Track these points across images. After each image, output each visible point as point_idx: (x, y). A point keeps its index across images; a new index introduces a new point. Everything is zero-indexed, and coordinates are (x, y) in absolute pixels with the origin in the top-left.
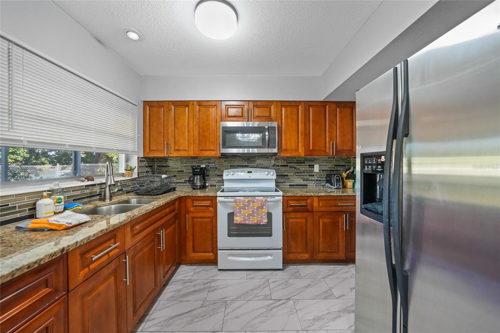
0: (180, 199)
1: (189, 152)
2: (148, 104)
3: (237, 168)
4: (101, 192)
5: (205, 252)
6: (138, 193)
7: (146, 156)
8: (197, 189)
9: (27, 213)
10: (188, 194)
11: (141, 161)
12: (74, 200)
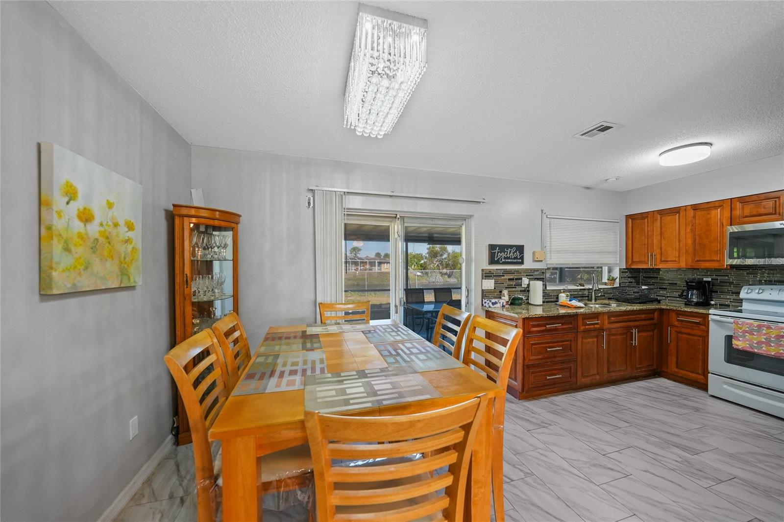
0: (661, 311)
1: (679, 263)
2: (631, 218)
3: (776, 285)
4: (588, 295)
5: (692, 372)
6: (617, 300)
7: (628, 267)
8: (692, 305)
10: (671, 307)
11: (622, 272)
12: (574, 297)
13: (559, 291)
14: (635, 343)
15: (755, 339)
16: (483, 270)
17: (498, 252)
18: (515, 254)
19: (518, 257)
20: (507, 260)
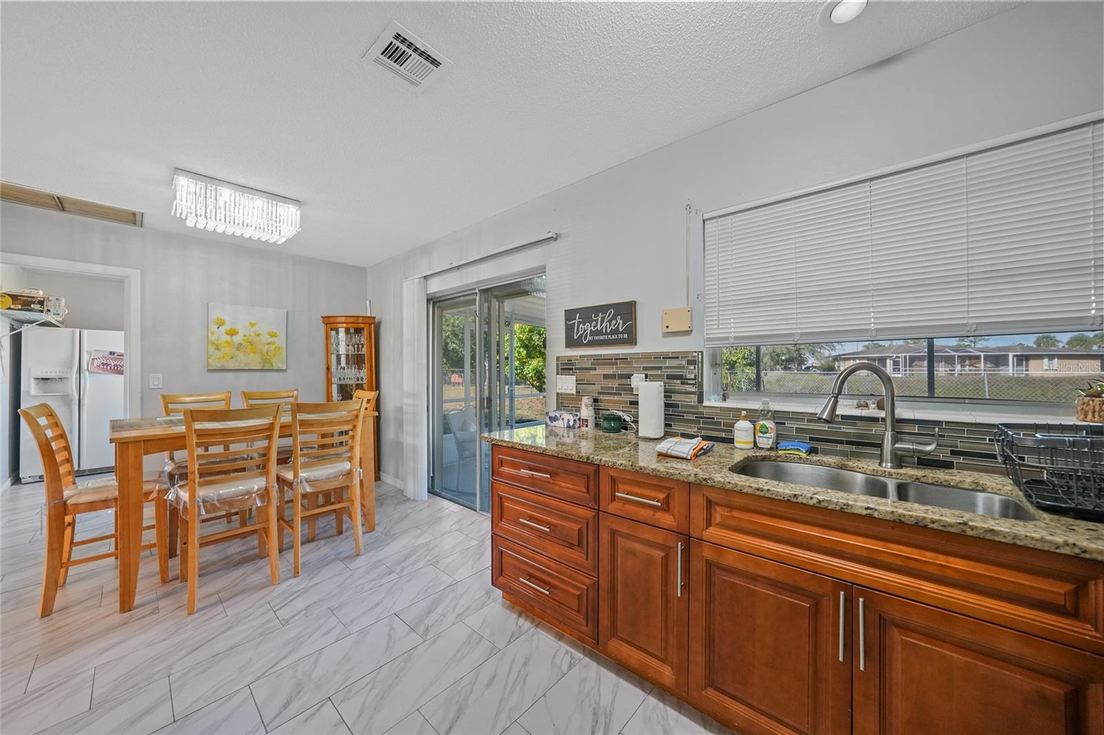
12: (811, 439)
16: (558, 358)
17: (579, 323)
18: (614, 322)
20: (597, 338)
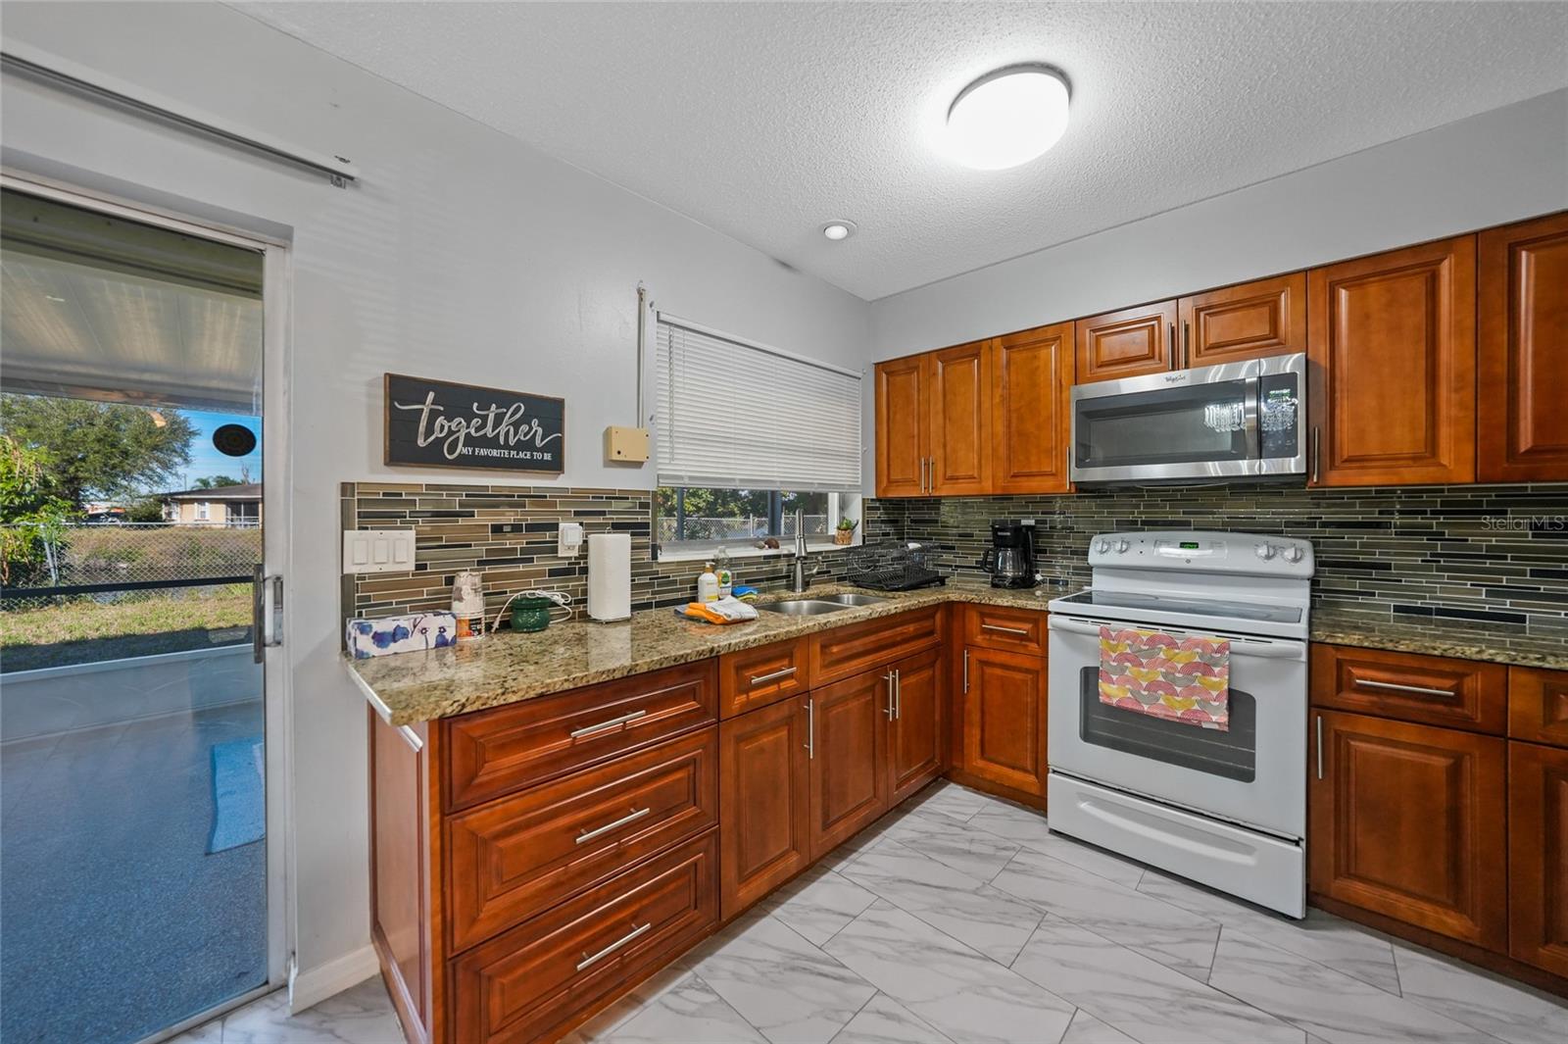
0: (949, 607)
1: (980, 482)
2: (886, 369)
4: (789, 571)
5: (1012, 769)
6: (857, 582)
7: (881, 496)
8: (1005, 587)
9: (687, 594)
10: (970, 597)
11: (869, 508)
12: (747, 582)
13: (699, 566)
14: (894, 712)
15: (1146, 674)
16: (346, 488)
17: (434, 415)
18: (524, 428)
19: (538, 443)
20: (483, 452)
